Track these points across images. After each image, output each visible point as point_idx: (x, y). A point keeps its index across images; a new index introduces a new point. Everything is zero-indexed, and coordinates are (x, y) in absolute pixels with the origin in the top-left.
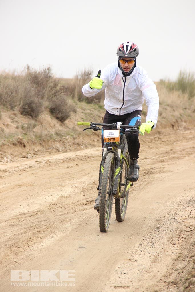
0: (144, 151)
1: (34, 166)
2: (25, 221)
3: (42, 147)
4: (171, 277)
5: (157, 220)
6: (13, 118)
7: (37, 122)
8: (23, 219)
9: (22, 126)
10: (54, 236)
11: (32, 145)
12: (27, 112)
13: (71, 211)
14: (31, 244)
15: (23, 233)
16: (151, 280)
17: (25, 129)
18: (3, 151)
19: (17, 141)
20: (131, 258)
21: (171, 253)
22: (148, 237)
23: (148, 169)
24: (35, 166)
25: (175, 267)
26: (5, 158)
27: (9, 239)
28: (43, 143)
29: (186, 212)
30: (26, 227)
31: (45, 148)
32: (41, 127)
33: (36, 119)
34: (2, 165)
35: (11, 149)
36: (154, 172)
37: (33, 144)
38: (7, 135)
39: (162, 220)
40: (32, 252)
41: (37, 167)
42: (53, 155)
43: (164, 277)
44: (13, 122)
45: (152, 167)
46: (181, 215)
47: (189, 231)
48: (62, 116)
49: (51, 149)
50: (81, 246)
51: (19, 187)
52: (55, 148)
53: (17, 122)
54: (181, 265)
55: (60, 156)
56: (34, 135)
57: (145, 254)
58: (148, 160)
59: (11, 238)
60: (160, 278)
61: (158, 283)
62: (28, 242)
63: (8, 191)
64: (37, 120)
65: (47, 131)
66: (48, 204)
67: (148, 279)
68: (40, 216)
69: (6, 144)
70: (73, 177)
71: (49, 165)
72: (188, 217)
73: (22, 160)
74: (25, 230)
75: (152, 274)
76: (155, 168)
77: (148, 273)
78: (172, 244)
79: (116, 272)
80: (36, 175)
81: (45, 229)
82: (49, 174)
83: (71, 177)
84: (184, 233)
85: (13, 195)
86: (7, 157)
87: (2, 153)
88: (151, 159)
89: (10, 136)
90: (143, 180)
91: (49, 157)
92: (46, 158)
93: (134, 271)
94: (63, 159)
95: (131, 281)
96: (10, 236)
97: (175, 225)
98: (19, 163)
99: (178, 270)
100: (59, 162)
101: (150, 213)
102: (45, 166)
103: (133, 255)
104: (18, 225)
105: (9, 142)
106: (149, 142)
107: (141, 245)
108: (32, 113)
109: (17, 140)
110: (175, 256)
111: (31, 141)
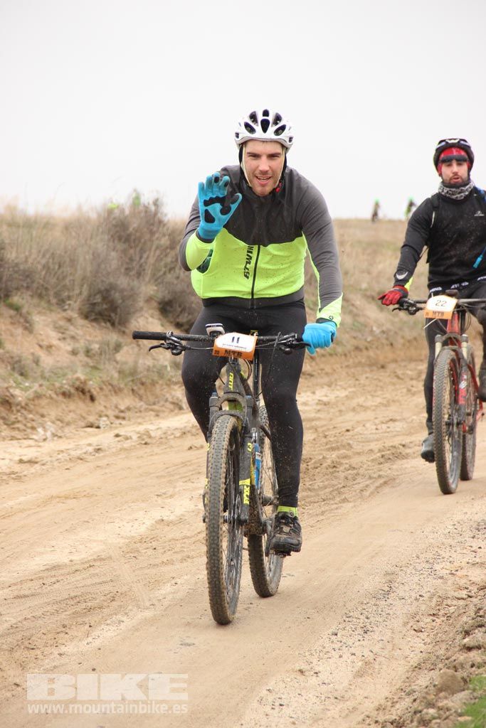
0: (393, 401)
1: (107, 449)
2: (58, 584)
3: (137, 400)
4: (393, 709)
5: (387, 574)
6: (65, 328)
7: (125, 337)
8: (54, 580)
9: (87, 348)
10: (124, 619)
11: (112, 395)
12: (100, 314)
13: (179, 556)
14: (64, 641)
15: (48, 614)
16: (344, 718)
17: (94, 355)
18: (37, 413)
19: (73, 386)
20: (304, 667)
21: (407, 652)
22: (356, 614)
23: (392, 446)
24: (109, 448)
25: (410, 686)
26: (40, 430)
27: (12, 631)
28: (139, 389)
29: (465, 551)
30: (60, 598)
31: (145, 402)
32: (136, 349)
33: (123, 329)
34: (30, 446)
35: (57, 407)
36: (407, 454)
37: (115, 392)
38: (46, 371)
39: (400, 573)
40: (64, 660)
41: (114, 450)
42: (163, 418)
43: (377, 710)
44: (64, 339)
45: (404, 443)
46: (451, 559)
47: (465, 597)
48: (190, 320)
49: (162, 403)
50: (188, 641)
51: (58, 500)
52: (170, 400)
53: (73, 338)
54: (423, 680)
55: (179, 421)
56: (118, 370)
57: (341, 657)
58: (397, 423)
59: (17, 627)
60: (367, 713)
61: (360, 726)
62: (56, 636)
63: (28, 512)
64: (127, 331)
65: (150, 358)
66: (123, 541)
67: (337, 716)
68: (97, 571)
69: (44, 395)
70: (199, 473)
71: (146, 444)
72: (468, 563)
73: (82, 434)
74: (55, 607)
75: (349, 704)
76: (411, 445)
77: (341, 703)
78: (414, 630)
79: (260, 701)
80: (107, 471)
81: (105, 604)
82: (139, 467)
83: (194, 472)
84: (449, 604)
85: (39, 522)
86: (44, 428)
87: (34, 418)
88: (406, 422)
89: (56, 374)
90: (375, 476)
91: (152, 423)
92: (141, 428)
93: (307, 698)
94: (185, 427)
95: (294, 723)
96: (14, 621)
97: (431, 584)
98: (74, 442)
99: (415, 692)
100: (172, 437)
101: (373, 557)
102: (134, 446)
103: (311, 660)
104: (39, 594)
105: (52, 390)
106: (412, 379)
107: (336, 635)
108: (113, 315)
109: (74, 383)
110: (415, 659)
111: (110, 384)
